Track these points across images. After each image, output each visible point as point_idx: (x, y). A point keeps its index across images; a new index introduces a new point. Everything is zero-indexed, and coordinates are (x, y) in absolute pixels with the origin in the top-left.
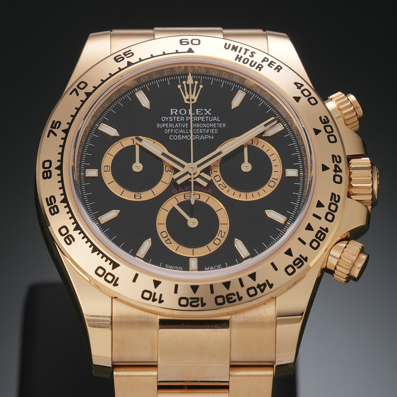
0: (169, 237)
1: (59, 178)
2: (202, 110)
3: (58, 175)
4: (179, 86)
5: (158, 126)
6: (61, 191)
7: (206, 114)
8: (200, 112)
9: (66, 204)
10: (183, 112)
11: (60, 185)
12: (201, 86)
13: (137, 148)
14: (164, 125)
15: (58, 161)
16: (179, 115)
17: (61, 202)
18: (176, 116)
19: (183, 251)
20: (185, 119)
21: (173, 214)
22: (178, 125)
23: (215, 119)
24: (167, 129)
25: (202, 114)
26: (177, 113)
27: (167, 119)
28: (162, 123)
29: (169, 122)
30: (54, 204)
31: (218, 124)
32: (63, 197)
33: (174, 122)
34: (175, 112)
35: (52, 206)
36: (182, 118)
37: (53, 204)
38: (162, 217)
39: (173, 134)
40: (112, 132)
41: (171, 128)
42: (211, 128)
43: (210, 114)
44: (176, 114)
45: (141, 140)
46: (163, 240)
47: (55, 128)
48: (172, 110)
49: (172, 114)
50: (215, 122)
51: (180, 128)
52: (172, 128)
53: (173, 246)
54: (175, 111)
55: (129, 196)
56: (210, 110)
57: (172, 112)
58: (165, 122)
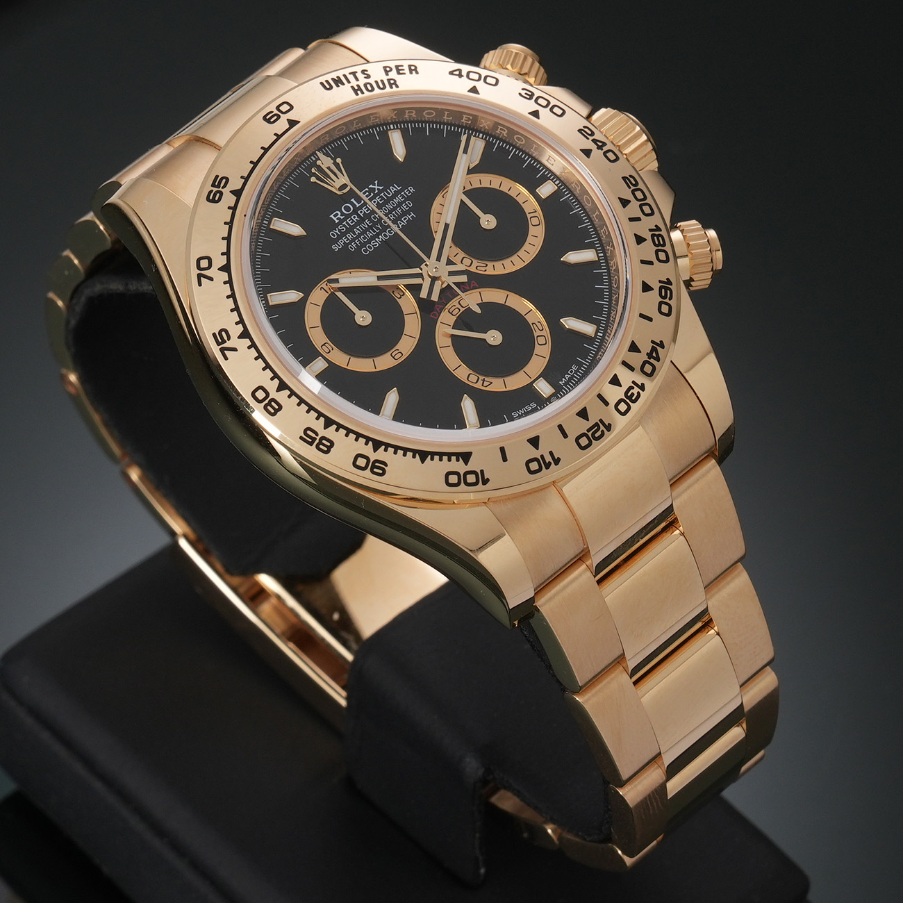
0: (481, 378)
1: (295, 400)
2: (367, 189)
3: (289, 396)
4: (313, 179)
5: (336, 248)
6: (313, 414)
7: (377, 191)
8: (367, 193)
9: (334, 427)
10: (347, 209)
11: (304, 407)
12: (339, 160)
13: (340, 294)
14: (341, 243)
15: (272, 379)
16: (347, 217)
17: (326, 427)
18: (345, 220)
19: (516, 382)
20: (359, 216)
21: (460, 345)
22: (358, 229)
23: (393, 189)
24: (350, 243)
25: (372, 194)
26: (342, 214)
27: (337, 232)
28: (336, 241)
29: (343, 235)
30: (318, 438)
31: (403, 193)
32: (322, 419)
33: (350, 229)
34: (339, 216)
35: (317, 441)
36: (354, 217)
37: (316, 439)
38: (450, 358)
39: (363, 245)
40: (292, 296)
41: (353, 240)
42: (400, 204)
43: (381, 188)
44: (342, 218)
45: (337, 281)
46: (479, 385)
47: (224, 342)
48: (332, 216)
49: (337, 221)
50: (396, 194)
51: (364, 232)
52: (355, 239)
53: (496, 385)
54: (337, 214)
55: (385, 362)
56: (376, 182)
57: (335, 219)
58: (340, 237)
